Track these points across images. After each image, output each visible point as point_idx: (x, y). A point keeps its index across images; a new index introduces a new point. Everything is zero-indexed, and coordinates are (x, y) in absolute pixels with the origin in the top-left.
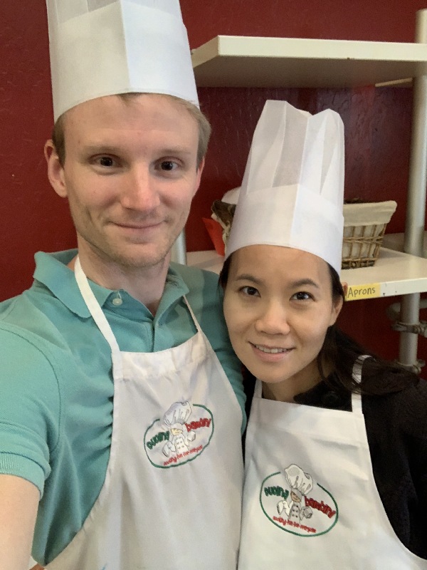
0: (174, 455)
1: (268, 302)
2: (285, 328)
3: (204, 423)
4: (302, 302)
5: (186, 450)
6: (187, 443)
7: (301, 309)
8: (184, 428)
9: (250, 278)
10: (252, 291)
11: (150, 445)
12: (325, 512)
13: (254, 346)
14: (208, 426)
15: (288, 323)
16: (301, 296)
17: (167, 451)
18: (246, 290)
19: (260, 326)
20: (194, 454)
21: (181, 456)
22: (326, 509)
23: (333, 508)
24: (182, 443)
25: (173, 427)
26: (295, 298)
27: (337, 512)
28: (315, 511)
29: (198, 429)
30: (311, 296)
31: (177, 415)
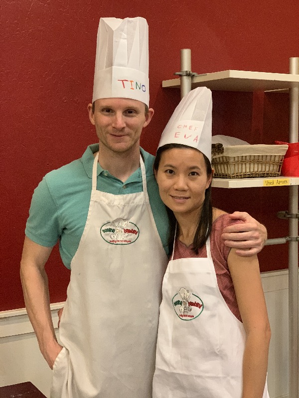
0: (115, 240)
1: (179, 176)
2: (186, 188)
3: (134, 232)
4: (193, 177)
5: (122, 239)
6: (123, 237)
7: (193, 180)
8: (123, 231)
9: (171, 166)
10: (171, 172)
11: (104, 231)
12: (197, 306)
13: (172, 197)
14: (136, 234)
15: (188, 186)
16: (193, 174)
17: (112, 237)
18: (168, 171)
19: (176, 187)
20: (126, 243)
21: (119, 241)
22: (197, 305)
23: (201, 304)
24: (121, 236)
25: (117, 228)
26: (191, 174)
27: (203, 305)
28: (193, 307)
29: (130, 233)
30: (198, 174)
31: (120, 224)
